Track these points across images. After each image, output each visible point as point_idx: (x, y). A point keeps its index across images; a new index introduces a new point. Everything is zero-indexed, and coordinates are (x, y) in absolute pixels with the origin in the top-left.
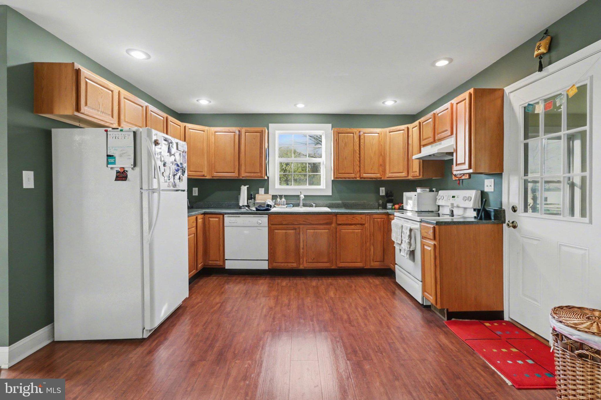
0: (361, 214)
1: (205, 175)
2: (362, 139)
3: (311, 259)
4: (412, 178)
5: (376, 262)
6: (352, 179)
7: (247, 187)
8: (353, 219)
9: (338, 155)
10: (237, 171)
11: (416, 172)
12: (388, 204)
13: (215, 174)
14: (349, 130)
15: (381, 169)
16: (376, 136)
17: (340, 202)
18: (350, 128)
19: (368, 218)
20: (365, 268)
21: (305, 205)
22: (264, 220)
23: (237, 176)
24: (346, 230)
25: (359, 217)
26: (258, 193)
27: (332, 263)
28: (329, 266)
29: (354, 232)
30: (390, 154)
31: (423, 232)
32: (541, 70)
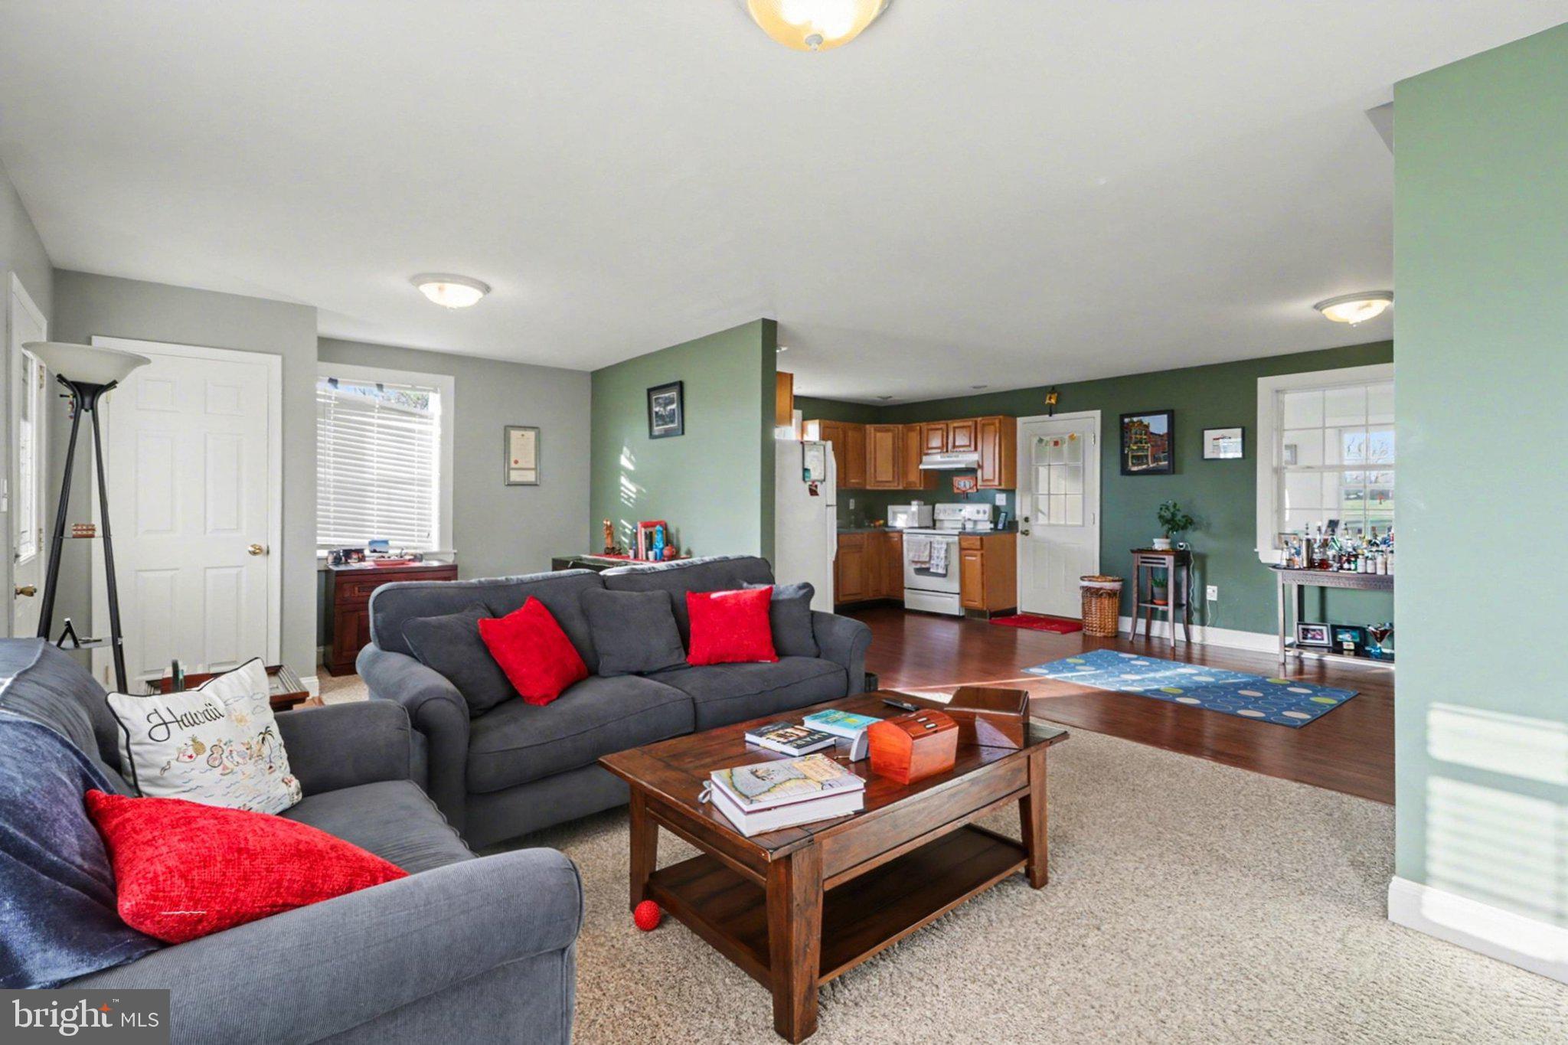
31: (965, 545)
32: (1050, 415)
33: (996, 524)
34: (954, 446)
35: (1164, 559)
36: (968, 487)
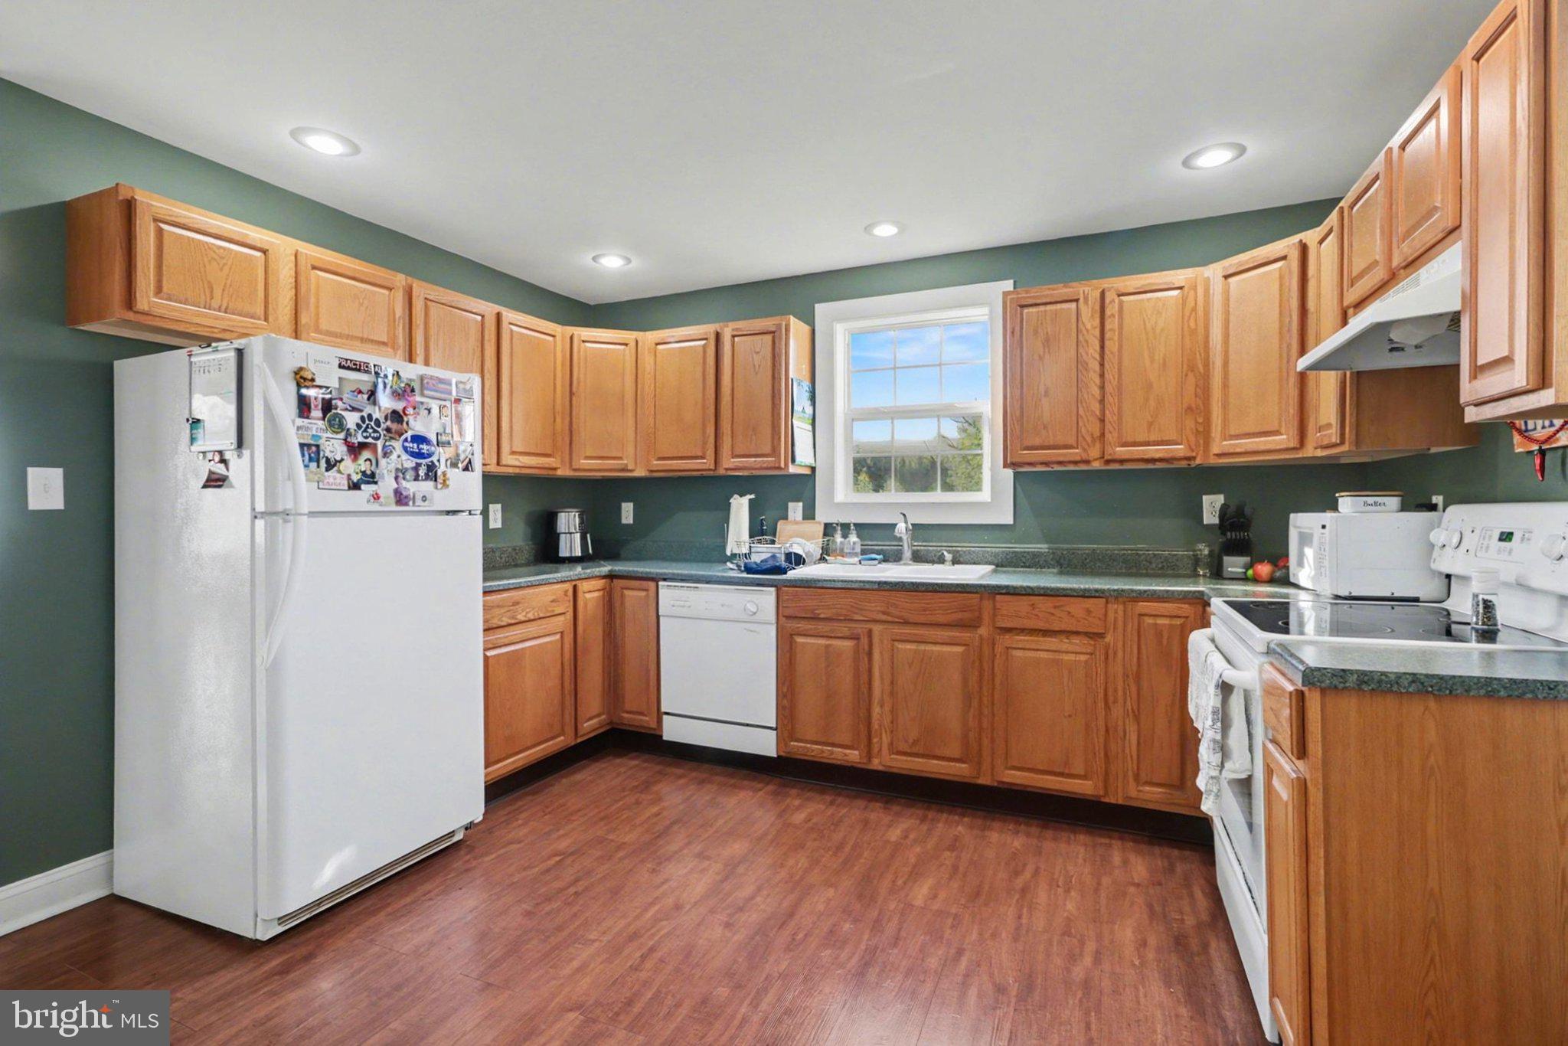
0: (1085, 595)
1: (630, 467)
2: (1113, 315)
3: (906, 741)
4: (1319, 453)
5: (1148, 783)
6: (1071, 468)
7: (750, 500)
8: (1056, 612)
9: (1018, 381)
10: (710, 453)
11: (1329, 426)
12: (1227, 559)
13: (655, 462)
14: (1062, 291)
15: (1190, 423)
16: (1172, 297)
17: (1043, 547)
18: (1066, 283)
19: (1116, 612)
20: (1107, 800)
21: (918, 558)
22: (765, 600)
23: (712, 467)
24: (1027, 652)
25: (1077, 607)
26: (786, 518)
27: (979, 763)
28: (967, 773)
29: (1057, 662)
30: (1226, 364)
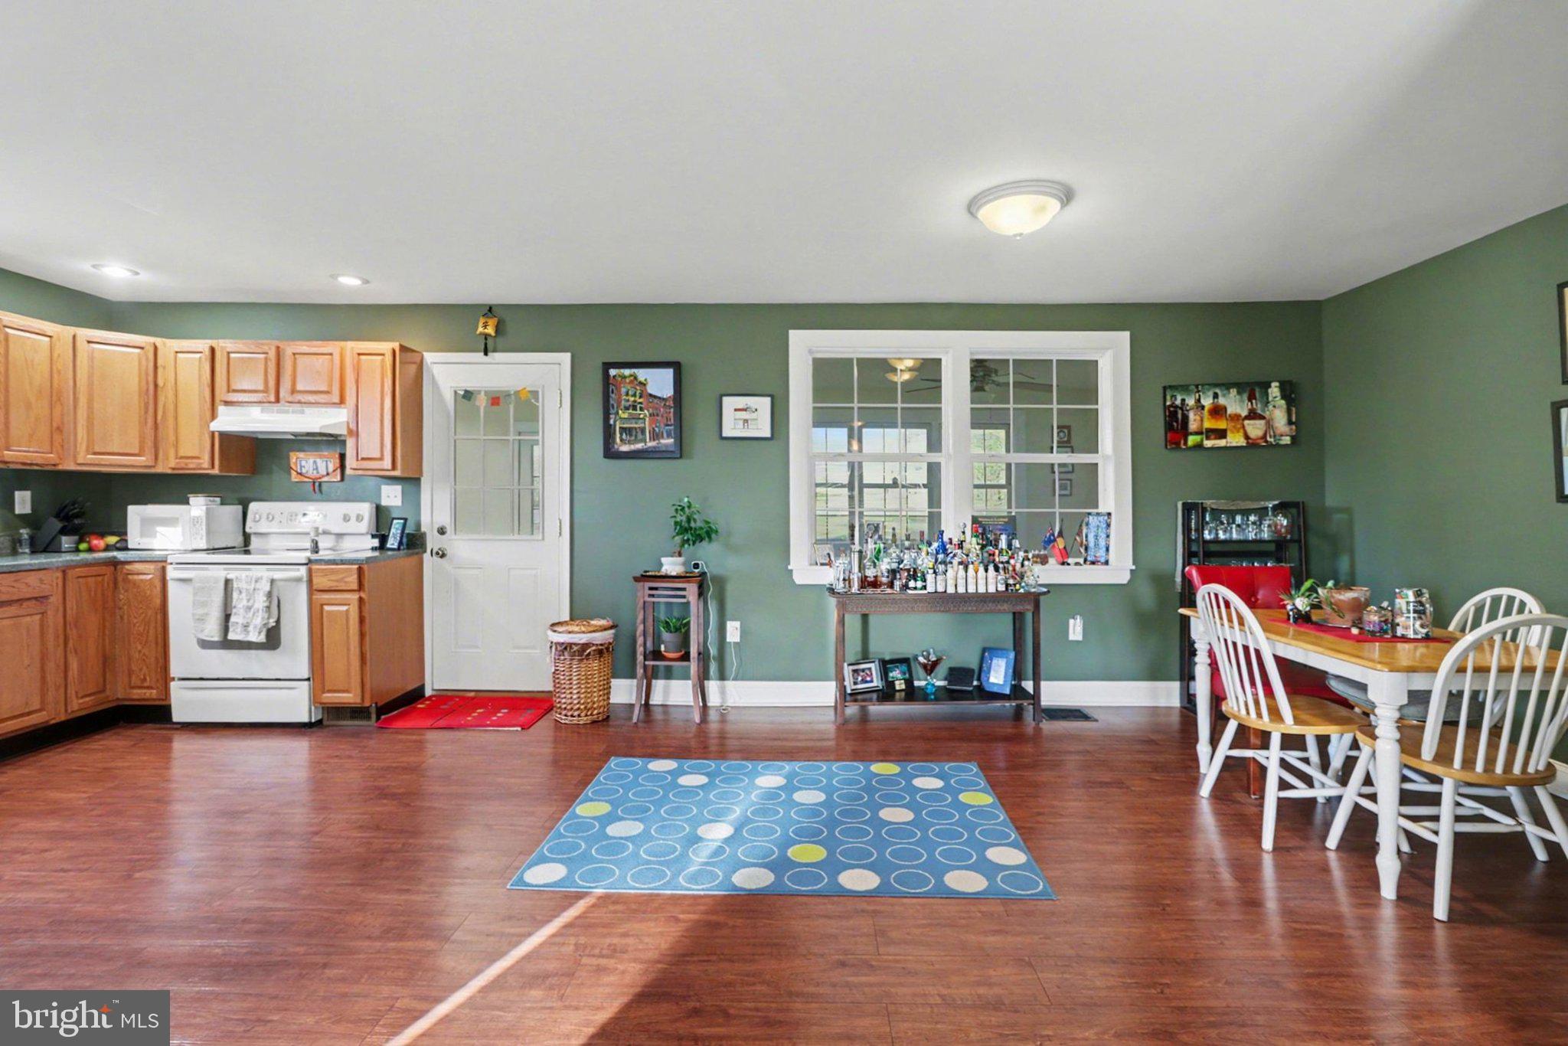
2: (1, 342)
4: (168, 471)
5: (84, 697)
8: (17, 585)
11: (197, 458)
12: (64, 538)
15: (57, 439)
16: (42, 342)
19: (57, 578)
25: (33, 579)
29: (17, 625)
30: (90, 401)
31: (320, 582)
32: (486, 354)
33: (383, 539)
34: (293, 391)
35: (684, 589)
36: (323, 472)
